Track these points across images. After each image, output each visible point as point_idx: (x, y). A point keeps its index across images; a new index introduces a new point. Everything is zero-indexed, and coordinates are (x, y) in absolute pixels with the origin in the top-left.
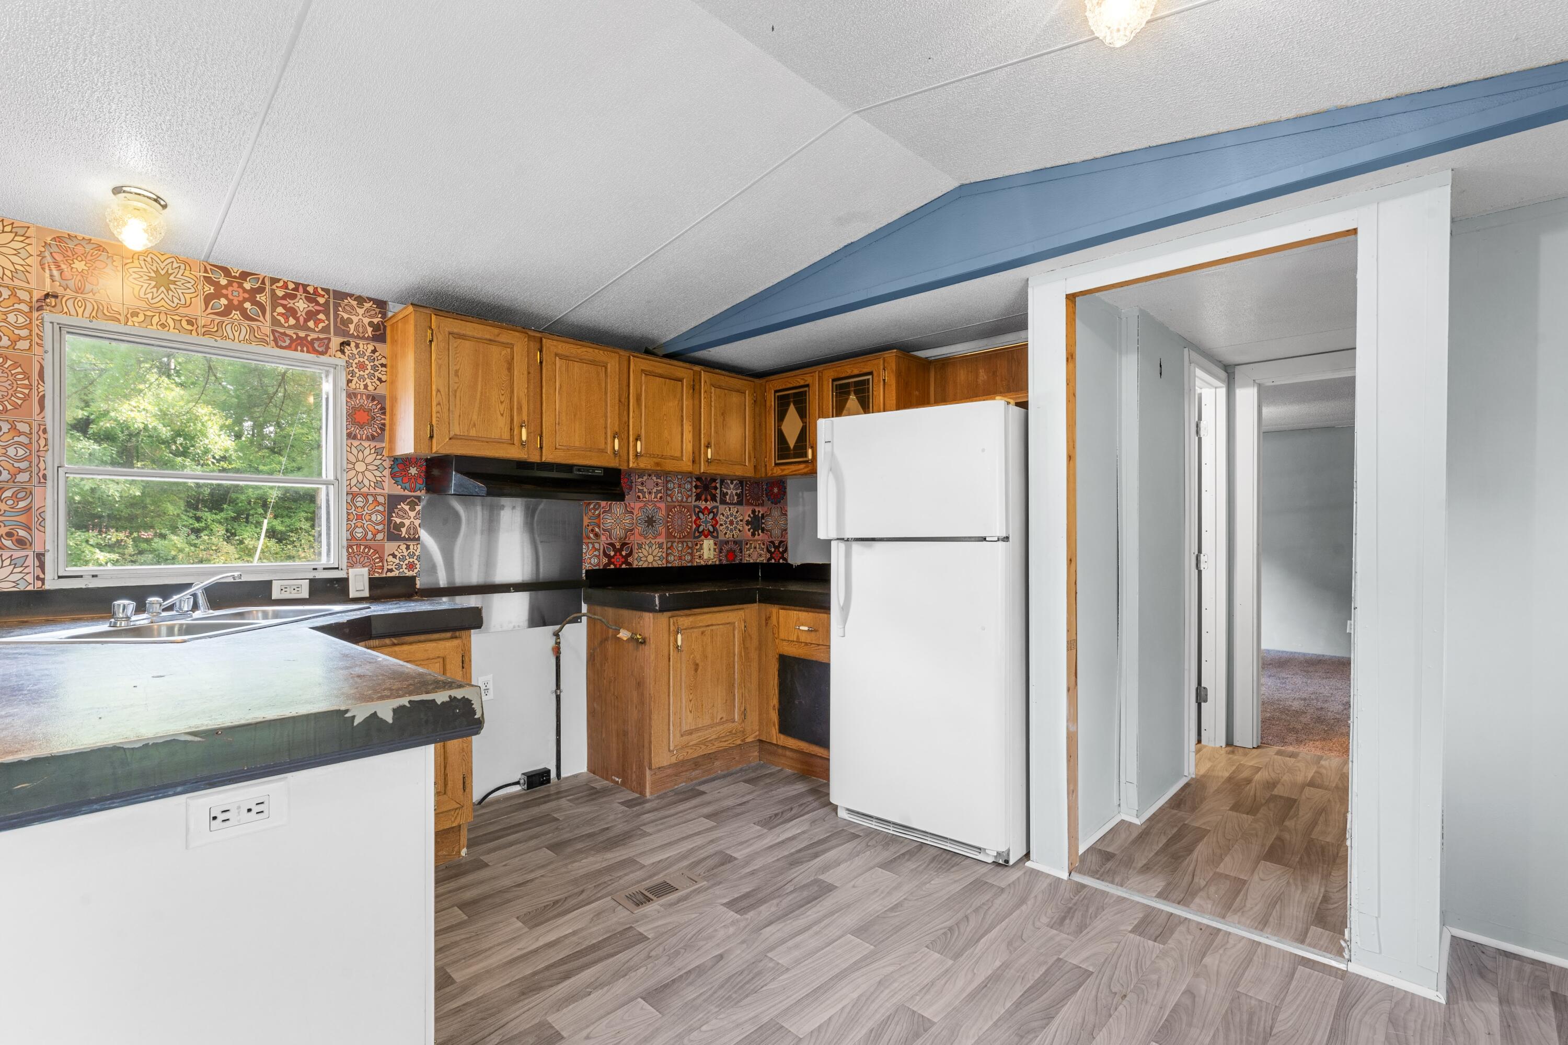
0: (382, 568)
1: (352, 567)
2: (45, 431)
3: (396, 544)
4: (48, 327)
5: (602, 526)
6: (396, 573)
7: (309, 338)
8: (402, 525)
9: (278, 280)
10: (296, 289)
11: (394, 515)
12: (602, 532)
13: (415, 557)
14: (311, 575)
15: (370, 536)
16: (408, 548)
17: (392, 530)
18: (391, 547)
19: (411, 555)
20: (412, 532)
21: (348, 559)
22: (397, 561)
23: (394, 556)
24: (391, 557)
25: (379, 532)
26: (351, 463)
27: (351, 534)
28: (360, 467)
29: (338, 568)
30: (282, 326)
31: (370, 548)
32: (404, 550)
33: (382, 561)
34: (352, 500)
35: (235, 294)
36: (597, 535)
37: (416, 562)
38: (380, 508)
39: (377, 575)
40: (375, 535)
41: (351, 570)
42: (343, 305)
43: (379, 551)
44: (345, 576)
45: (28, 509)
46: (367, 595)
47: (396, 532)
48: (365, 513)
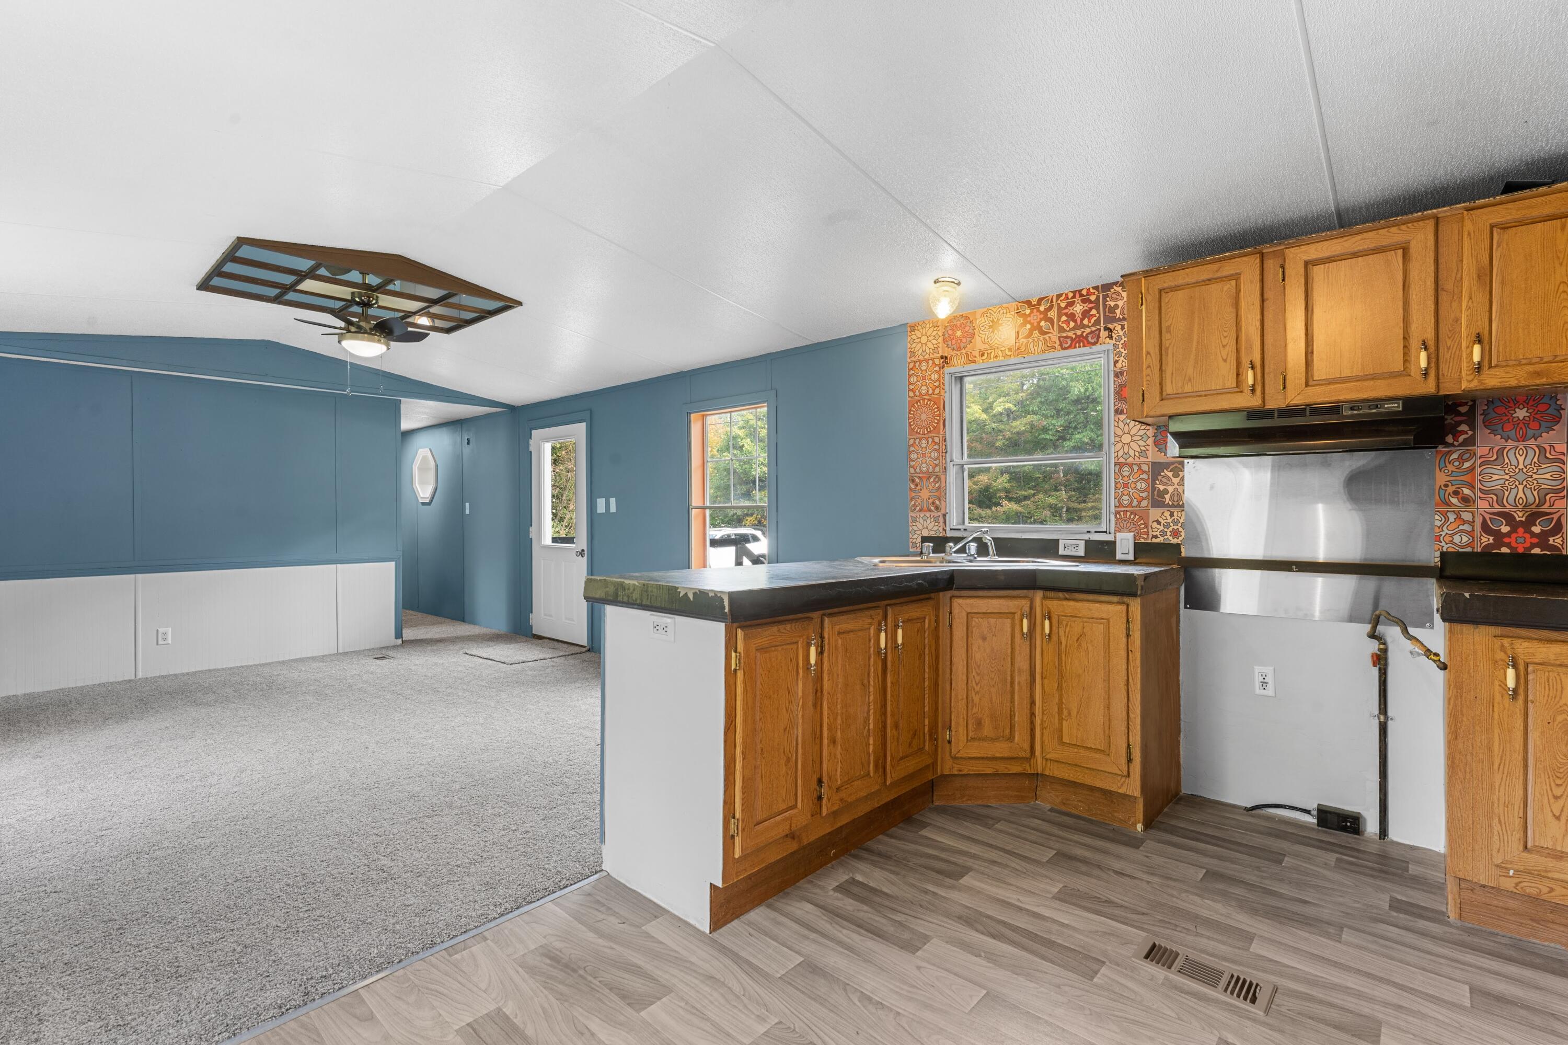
0: (1147, 533)
1: (1119, 531)
2: (945, 441)
3: (1160, 511)
4: (947, 377)
5: (1479, 485)
6: (1160, 540)
7: (1084, 334)
8: (1166, 492)
9: (1061, 295)
10: (1074, 297)
11: (1157, 482)
12: (1480, 494)
13: (1180, 525)
14: (1087, 537)
15: (1135, 503)
16: (1172, 515)
17: (1155, 497)
18: (1155, 513)
19: (1176, 522)
20: (1176, 499)
21: (1116, 524)
22: (1162, 528)
23: (1159, 523)
24: (1155, 523)
25: (1143, 499)
26: (1118, 436)
27: (1119, 501)
28: (1126, 439)
29: (1106, 532)
30: (1066, 331)
31: (1135, 515)
32: (1169, 517)
33: (1146, 527)
34: (1120, 470)
35: (1035, 317)
36: (1466, 500)
37: (1181, 529)
38: (1145, 476)
39: (1142, 541)
40: (1139, 502)
41: (1118, 534)
42: (1110, 295)
43: (1144, 517)
44: (1113, 539)
45: (939, 488)
46: (1132, 558)
47: (1160, 499)
48: (1130, 481)
